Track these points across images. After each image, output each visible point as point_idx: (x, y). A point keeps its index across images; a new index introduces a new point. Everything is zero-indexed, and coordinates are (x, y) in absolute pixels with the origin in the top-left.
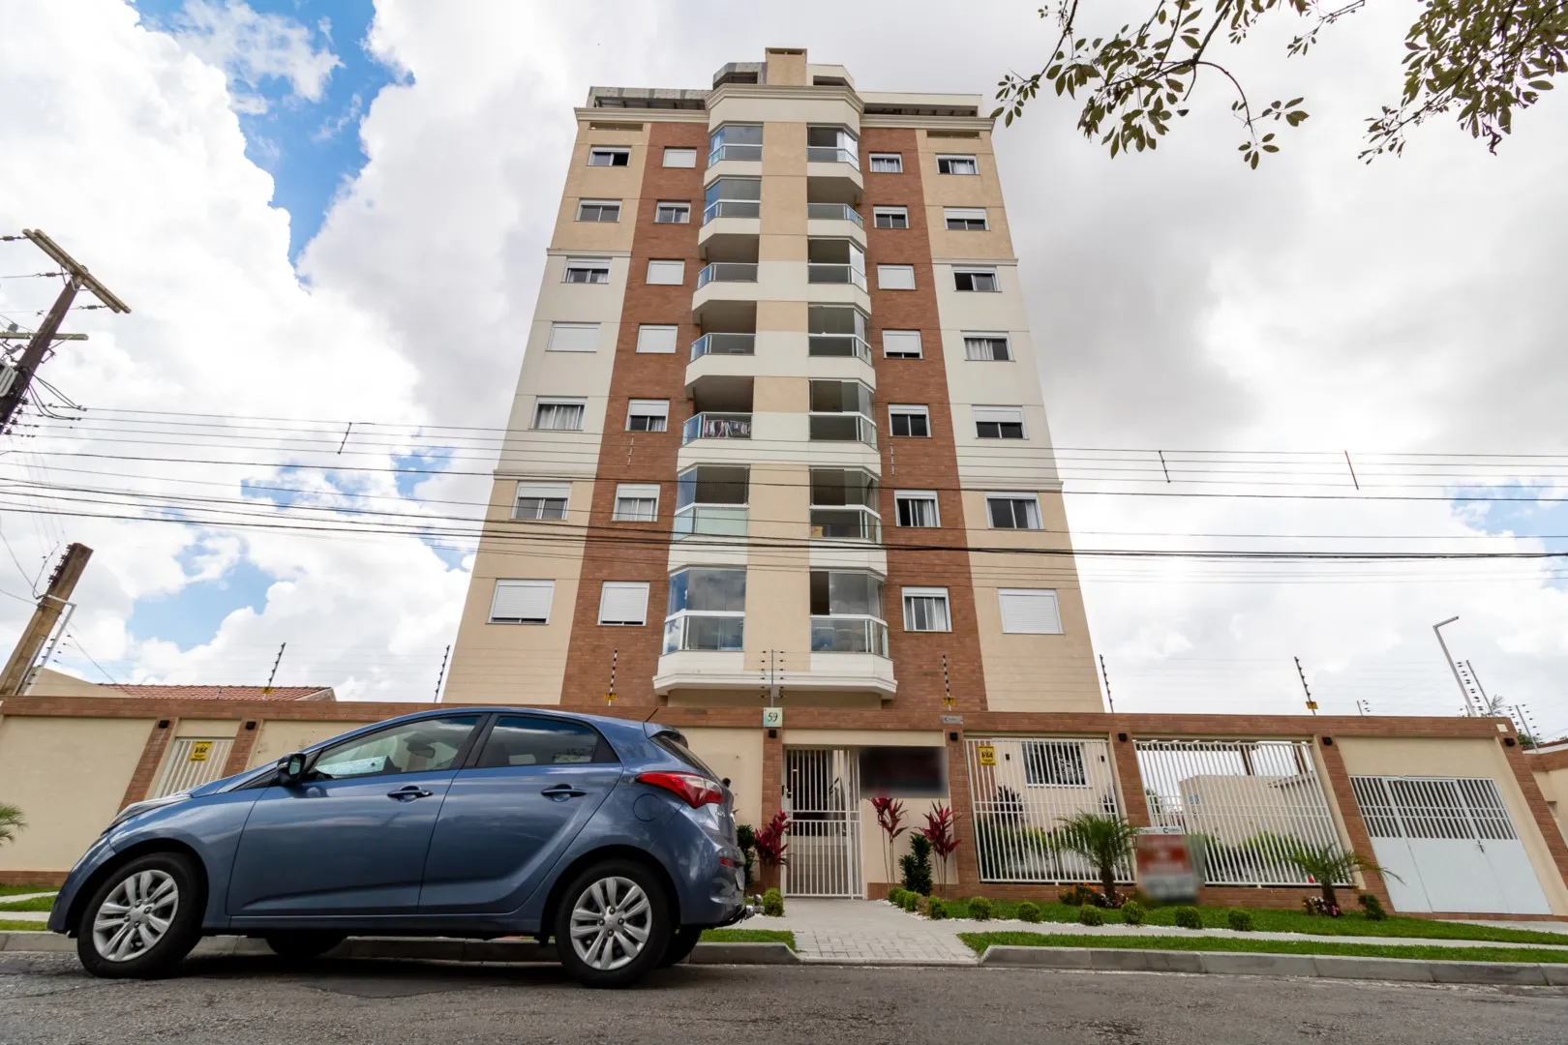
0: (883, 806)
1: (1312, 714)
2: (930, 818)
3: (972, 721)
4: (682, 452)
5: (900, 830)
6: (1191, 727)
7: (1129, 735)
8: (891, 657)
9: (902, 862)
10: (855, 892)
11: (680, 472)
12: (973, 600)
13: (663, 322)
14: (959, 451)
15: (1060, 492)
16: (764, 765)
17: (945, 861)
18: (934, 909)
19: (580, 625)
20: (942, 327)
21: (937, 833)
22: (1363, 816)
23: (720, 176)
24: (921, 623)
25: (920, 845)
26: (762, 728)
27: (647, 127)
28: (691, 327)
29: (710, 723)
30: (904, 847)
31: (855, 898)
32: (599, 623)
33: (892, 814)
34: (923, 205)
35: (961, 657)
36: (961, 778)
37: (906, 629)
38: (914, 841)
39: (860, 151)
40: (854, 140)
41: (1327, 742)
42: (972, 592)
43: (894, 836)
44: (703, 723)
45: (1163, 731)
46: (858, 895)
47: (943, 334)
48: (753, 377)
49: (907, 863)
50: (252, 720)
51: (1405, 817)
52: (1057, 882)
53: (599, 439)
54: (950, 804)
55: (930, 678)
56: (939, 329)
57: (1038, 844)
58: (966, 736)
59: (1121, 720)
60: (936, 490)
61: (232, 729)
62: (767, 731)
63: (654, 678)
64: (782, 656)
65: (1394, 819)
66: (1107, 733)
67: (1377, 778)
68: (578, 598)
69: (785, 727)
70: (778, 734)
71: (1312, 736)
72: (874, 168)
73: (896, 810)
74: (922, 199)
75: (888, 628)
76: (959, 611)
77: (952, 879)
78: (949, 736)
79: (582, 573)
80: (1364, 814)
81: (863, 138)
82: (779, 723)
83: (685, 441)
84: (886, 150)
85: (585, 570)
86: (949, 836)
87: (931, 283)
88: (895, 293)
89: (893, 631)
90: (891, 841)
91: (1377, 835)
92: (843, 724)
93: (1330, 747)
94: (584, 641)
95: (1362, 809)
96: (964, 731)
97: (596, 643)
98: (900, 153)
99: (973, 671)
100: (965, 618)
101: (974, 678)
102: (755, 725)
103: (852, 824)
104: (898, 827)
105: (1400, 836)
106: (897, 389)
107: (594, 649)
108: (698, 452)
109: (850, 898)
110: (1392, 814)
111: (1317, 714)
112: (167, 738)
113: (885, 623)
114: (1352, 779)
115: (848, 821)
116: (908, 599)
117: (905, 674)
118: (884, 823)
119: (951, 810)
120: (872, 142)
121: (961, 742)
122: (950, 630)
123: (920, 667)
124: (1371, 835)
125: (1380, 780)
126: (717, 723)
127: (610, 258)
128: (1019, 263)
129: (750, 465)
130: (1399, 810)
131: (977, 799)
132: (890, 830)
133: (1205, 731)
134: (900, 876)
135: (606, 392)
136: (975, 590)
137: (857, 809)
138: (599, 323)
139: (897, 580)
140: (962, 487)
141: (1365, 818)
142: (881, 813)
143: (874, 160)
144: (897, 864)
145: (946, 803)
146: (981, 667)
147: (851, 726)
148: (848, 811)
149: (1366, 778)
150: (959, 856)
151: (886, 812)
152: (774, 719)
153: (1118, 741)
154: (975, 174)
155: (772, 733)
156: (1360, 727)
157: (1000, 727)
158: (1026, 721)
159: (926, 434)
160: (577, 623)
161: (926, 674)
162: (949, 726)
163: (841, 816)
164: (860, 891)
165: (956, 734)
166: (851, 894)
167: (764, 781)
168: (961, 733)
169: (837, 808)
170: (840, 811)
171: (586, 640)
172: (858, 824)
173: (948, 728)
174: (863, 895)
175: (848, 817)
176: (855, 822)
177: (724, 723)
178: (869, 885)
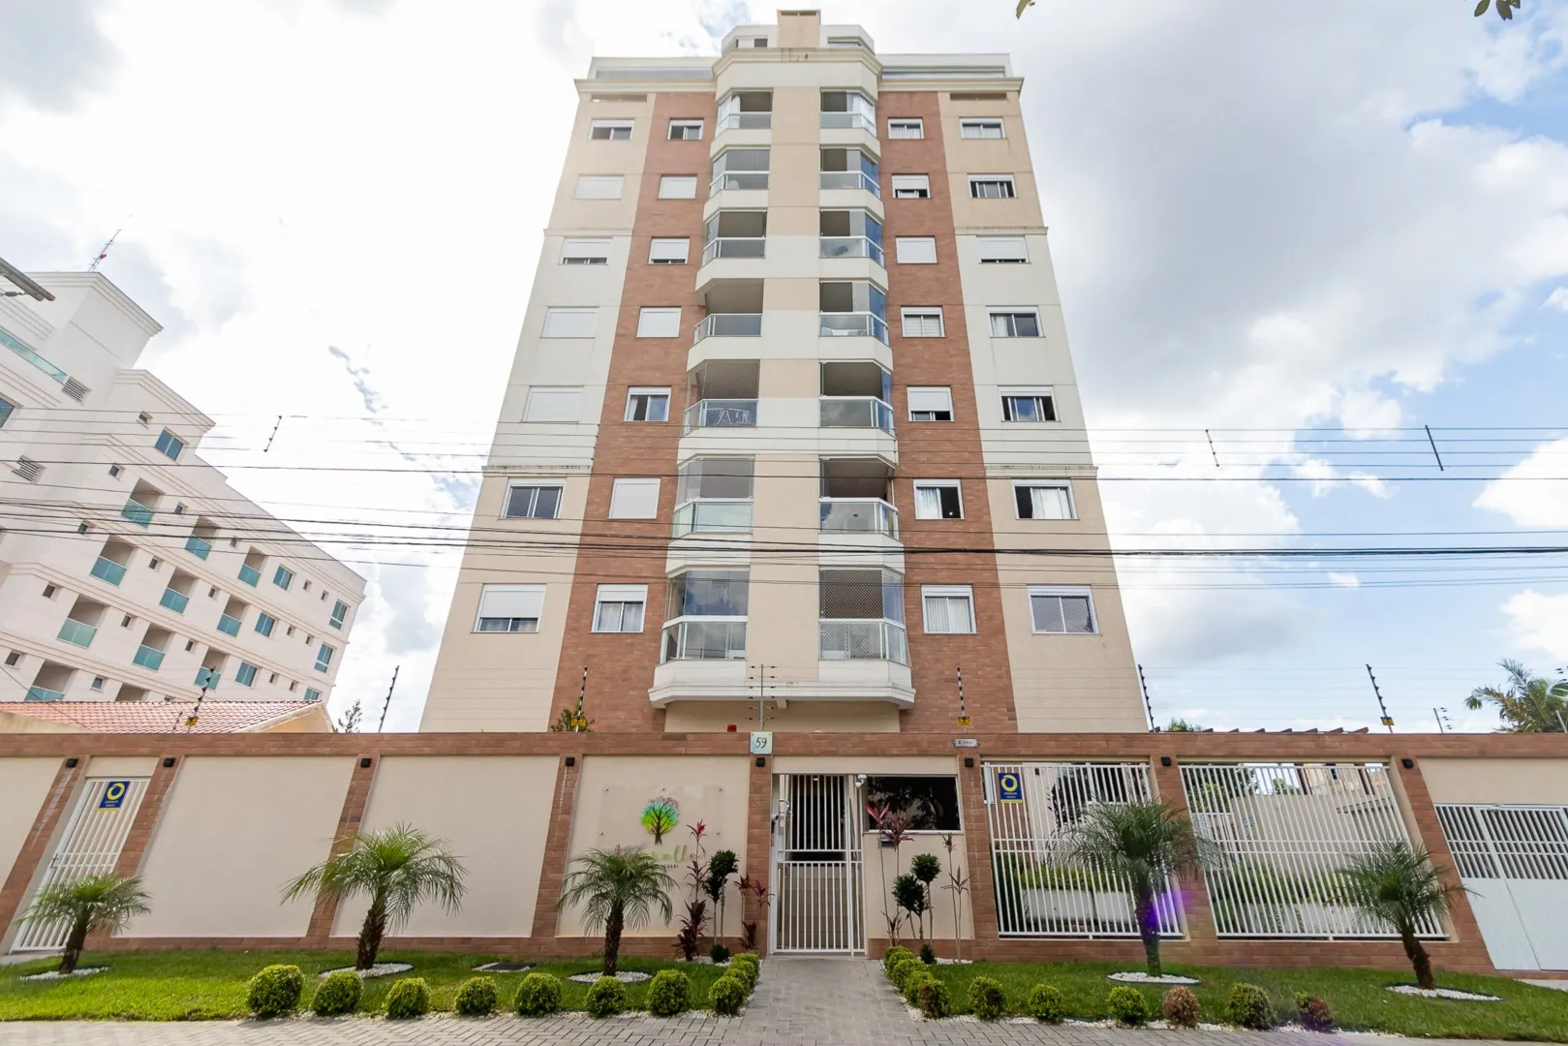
1: (1388, 732)
3: (994, 744)
4: (682, 443)
7: (1174, 759)
8: (909, 663)
10: (856, 947)
11: (680, 465)
12: (1000, 598)
13: (667, 303)
14: (983, 435)
15: (1095, 479)
16: (750, 798)
19: (573, 633)
20: (965, 302)
22: (1452, 853)
23: (726, 146)
26: (749, 754)
27: (652, 99)
28: (696, 308)
29: (691, 751)
31: (856, 954)
32: (593, 630)
34: (946, 172)
35: (987, 661)
36: (977, 812)
37: (926, 632)
39: (877, 116)
40: (871, 105)
41: (1407, 764)
42: (999, 590)
44: (683, 750)
45: (1213, 753)
46: (859, 950)
47: (967, 310)
48: (759, 360)
50: (171, 756)
51: (1503, 854)
52: (1091, 934)
53: (595, 430)
54: (965, 842)
56: (962, 304)
58: (984, 762)
60: (960, 478)
61: (148, 766)
62: (755, 758)
63: (649, 691)
64: (773, 672)
65: (1489, 856)
66: (1148, 757)
67: (1467, 806)
68: (571, 603)
69: (775, 754)
70: (767, 762)
71: (1389, 757)
72: (893, 134)
74: (945, 166)
75: (905, 631)
76: (985, 611)
77: (968, 931)
78: (963, 762)
79: (575, 576)
80: (1453, 849)
81: (879, 104)
82: (768, 749)
83: (686, 430)
84: (905, 115)
85: (579, 574)
87: (953, 256)
88: (914, 268)
89: (912, 634)
91: (1470, 876)
93: (1409, 771)
94: (576, 649)
95: (1451, 844)
96: (980, 755)
97: (591, 652)
98: (921, 118)
99: (1000, 677)
100: (991, 618)
101: (1001, 684)
102: (741, 751)
103: (853, 866)
105: (1498, 876)
106: (917, 370)
107: (587, 659)
108: (700, 442)
109: (849, 954)
110: (1487, 850)
111: (1394, 732)
112: (74, 778)
113: (902, 626)
114: (1438, 808)
115: (848, 861)
116: (928, 599)
117: (925, 680)
119: (965, 850)
120: (891, 106)
121: (978, 768)
122: (974, 632)
123: (942, 672)
124: (1463, 876)
125: (1471, 809)
126: (698, 750)
127: (610, 237)
128: (1049, 232)
129: (754, 455)
130: (1495, 844)
131: (996, 836)
135: (605, 382)
136: (1002, 586)
137: (860, 848)
138: (598, 307)
139: (917, 578)
140: (988, 475)
141: (1455, 855)
143: (893, 126)
145: (961, 841)
146: (1008, 672)
148: (848, 851)
149: (1454, 806)
150: (975, 905)
153: (1160, 765)
154: (1002, 138)
155: (761, 762)
156: (1447, 747)
159: (949, 419)
160: (569, 630)
161: (947, 681)
162: (964, 750)
163: (840, 856)
164: (862, 947)
165: (971, 760)
166: (851, 949)
167: (750, 819)
168: (977, 759)
169: (836, 847)
170: (839, 850)
171: (579, 649)
172: (860, 865)
173: (962, 753)
174: (865, 950)
175: (848, 856)
176: (857, 863)
177: (706, 750)
178: (873, 940)
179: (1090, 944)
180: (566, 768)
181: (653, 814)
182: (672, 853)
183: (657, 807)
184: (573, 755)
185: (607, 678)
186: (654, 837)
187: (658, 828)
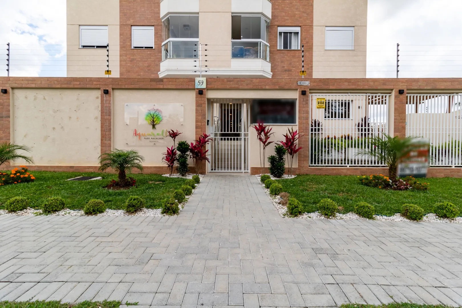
0: (261, 130)
2: (286, 136)
3: (315, 84)
5: (269, 143)
6: (442, 86)
7: (405, 90)
8: (270, 61)
9: (269, 158)
10: (245, 170)
12: (313, 33)
16: (196, 109)
17: (292, 157)
18: (292, 209)
19: (123, 49)
21: (290, 144)
24: (285, 46)
25: (280, 151)
26: (194, 89)
29: (165, 87)
30: (271, 151)
31: (245, 172)
32: (132, 48)
33: (266, 134)
36: (305, 115)
37: (278, 49)
38: (277, 148)
42: (312, 29)
43: (265, 146)
44: (161, 87)
45: (426, 88)
46: (246, 171)
49: (272, 160)
52: (348, 165)
54: (298, 129)
55: (287, 72)
57: (338, 147)
58: (310, 93)
59: (403, 82)
62: (198, 91)
63: (159, 73)
66: (392, 90)
68: (121, 35)
69: (208, 89)
70: (204, 92)
73: (268, 132)
75: (270, 47)
76: (305, 39)
77: (295, 165)
78: (301, 93)
79: (120, 21)
82: (204, 86)
85: (122, 20)
86: (296, 145)
89: (272, 49)
90: (264, 148)
92: (241, 87)
94: (126, 57)
96: (310, 90)
97: (132, 58)
100: (307, 43)
102: (190, 87)
103: (245, 139)
104: (268, 141)
107: (132, 61)
109: (242, 172)
113: (268, 44)
115: (243, 137)
116: (280, 33)
117: (276, 70)
118: (260, 139)
119: (298, 133)
121: (308, 97)
122: (299, 48)
123: (284, 67)
126: (169, 87)
131: (312, 126)
132: (264, 143)
133: (450, 88)
134: (268, 165)
136: (314, 27)
137: (248, 131)
139: (276, 23)
142: (260, 134)
144: (267, 160)
145: (295, 128)
147: (246, 87)
148: (243, 133)
150: (299, 154)
151: (263, 133)
152: (201, 84)
153: (398, 93)
155: (201, 92)
157: (331, 87)
158: (346, 83)
161: (286, 71)
162: (302, 86)
163: (238, 135)
164: (248, 170)
165: (305, 91)
166: (243, 170)
167: (196, 118)
168: (308, 91)
169: (237, 131)
170: (239, 132)
171: (127, 56)
172: (247, 138)
173: (301, 88)
174: (249, 171)
175: (243, 135)
176: (246, 137)
177: (173, 87)
178: (252, 167)
179: (348, 169)
180: (105, 95)
181: (150, 116)
182: (161, 133)
183: (152, 113)
184: (107, 89)
185: (141, 69)
186: (151, 126)
187: (153, 121)
